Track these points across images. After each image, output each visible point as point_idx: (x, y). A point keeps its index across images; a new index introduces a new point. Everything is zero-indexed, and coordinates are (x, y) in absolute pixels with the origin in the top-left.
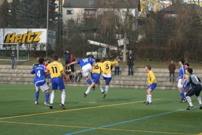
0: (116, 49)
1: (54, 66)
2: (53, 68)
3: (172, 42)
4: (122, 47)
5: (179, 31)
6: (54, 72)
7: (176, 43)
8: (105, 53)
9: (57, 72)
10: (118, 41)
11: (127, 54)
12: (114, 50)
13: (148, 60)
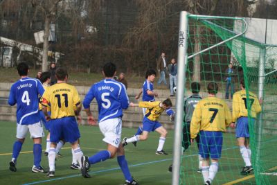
0: (29, 48)
1: (61, 93)
2: (58, 96)
3: (132, 39)
4: (41, 46)
5: (146, 18)
6: (60, 106)
7: (142, 40)
8: (9, 57)
9: (67, 105)
10: (36, 34)
11: (51, 59)
12: (26, 51)
13: (89, 70)
